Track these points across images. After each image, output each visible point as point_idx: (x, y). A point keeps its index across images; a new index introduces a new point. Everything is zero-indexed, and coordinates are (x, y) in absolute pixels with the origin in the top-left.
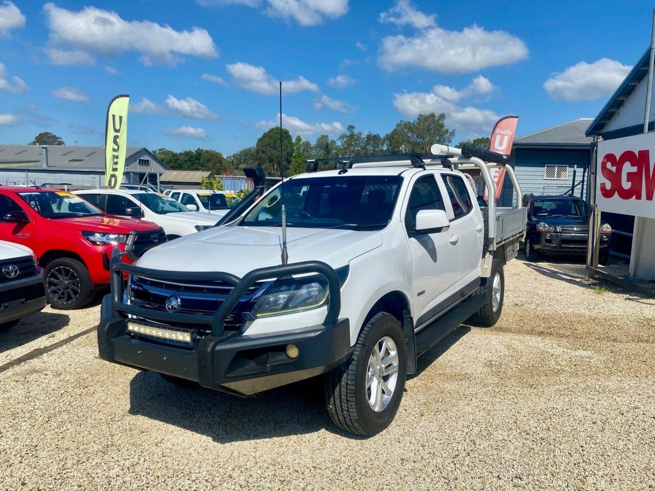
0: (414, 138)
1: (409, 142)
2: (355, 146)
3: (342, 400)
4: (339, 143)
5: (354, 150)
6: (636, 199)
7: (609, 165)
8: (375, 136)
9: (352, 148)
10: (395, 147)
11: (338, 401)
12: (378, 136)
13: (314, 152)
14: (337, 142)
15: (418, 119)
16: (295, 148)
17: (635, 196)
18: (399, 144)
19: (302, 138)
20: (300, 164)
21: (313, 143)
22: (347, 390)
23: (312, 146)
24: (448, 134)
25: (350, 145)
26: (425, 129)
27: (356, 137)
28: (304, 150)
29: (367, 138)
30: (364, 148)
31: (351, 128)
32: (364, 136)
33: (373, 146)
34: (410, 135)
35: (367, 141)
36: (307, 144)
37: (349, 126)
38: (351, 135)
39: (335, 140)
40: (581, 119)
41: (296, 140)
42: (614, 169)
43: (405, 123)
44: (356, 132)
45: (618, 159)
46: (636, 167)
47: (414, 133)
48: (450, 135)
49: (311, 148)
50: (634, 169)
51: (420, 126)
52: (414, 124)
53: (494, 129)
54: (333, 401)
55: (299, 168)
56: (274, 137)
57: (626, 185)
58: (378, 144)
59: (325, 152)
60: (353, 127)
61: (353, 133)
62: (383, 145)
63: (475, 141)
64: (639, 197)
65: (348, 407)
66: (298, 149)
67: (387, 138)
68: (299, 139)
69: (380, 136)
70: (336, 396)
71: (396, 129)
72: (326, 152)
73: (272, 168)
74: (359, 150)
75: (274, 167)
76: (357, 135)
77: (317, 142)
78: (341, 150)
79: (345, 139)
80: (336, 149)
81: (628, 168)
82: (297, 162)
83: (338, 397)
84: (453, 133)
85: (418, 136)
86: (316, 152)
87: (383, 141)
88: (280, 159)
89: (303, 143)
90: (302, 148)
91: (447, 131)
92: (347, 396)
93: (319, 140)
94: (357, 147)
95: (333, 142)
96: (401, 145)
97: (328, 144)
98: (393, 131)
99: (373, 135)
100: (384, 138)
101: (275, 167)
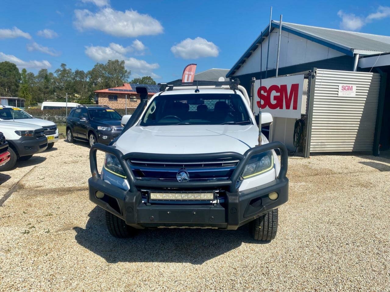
0: (107, 75)
1: (103, 77)
2: (67, 77)
3: (270, 222)
4: (55, 75)
5: (67, 79)
6: (280, 109)
7: (262, 92)
8: (81, 71)
9: (65, 78)
10: (95, 79)
11: (266, 223)
12: (83, 72)
13: (37, 80)
14: (54, 74)
15: (108, 62)
16: (22, 77)
17: (279, 107)
18: (96, 77)
19: (27, 70)
20: (27, 88)
21: (36, 74)
22: (273, 216)
23: (35, 76)
24: (127, 73)
25: (64, 76)
26: (113, 69)
27: (67, 71)
28: (29, 78)
29: (75, 72)
30: (74, 79)
31: (63, 65)
32: (73, 71)
33: (80, 78)
34: (103, 72)
35: (76, 74)
36: (31, 75)
37: (62, 64)
38: (63, 70)
39: (53, 73)
40: (213, 69)
41: (22, 71)
42: (266, 94)
43: (100, 64)
44: (67, 68)
45: (268, 89)
46: (279, 93)
47: (106, 71)
48: (128, 74)
49: (34, 78)
50: (278, 94)
51: (110, 67)
52: (105, 66)
53: (184, 71)
54: (262, 224)
55: (26, 91)
56: (4, 68)
57: (273, 102)
58: (83, 76)
59: (45, 81)
60: (65, 65)
61: (65, 69)
62: (86, 77)
63: (142, 78)
64: (281, 108)
65: (272, 226)
66: (25, 78)
67: (89, 73)
68: (24, 71)
69: (85, 72)
70: (265, 220)
71: (95, 68)
72: (47, 80)
73: (4, 90)
74: (70, 80)
75: (5, 90)
76: (68, 70)
77: (39, 73)
78: (58, 79)
79: (60, 72)
80: (54, 79)
81: (274, 93)
82: (24, 86)
83: (267, 221)
84: (130, 73)
85: (109, 73)
86: (38, 80)
87: (86, 75)
88: (9, 84)
89: (28, 74)
90: (27, 77)
91: (126, 71)
92: (273, 219)
93: (40, 72)
94: (69, 78)
95: (51, 74)
96: (99, 78)
97: (47, 75)
98: (93, 69)
99: (79, 71)
100: (87, 73)
101: (7, 90)
